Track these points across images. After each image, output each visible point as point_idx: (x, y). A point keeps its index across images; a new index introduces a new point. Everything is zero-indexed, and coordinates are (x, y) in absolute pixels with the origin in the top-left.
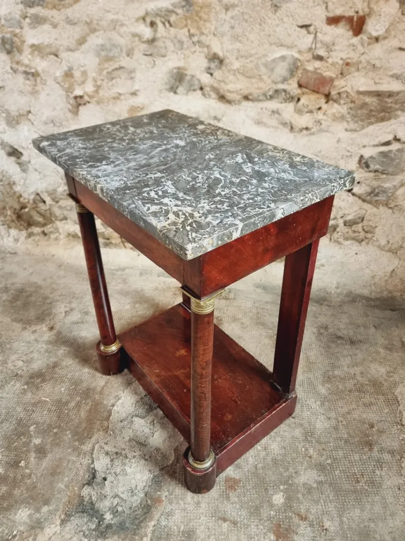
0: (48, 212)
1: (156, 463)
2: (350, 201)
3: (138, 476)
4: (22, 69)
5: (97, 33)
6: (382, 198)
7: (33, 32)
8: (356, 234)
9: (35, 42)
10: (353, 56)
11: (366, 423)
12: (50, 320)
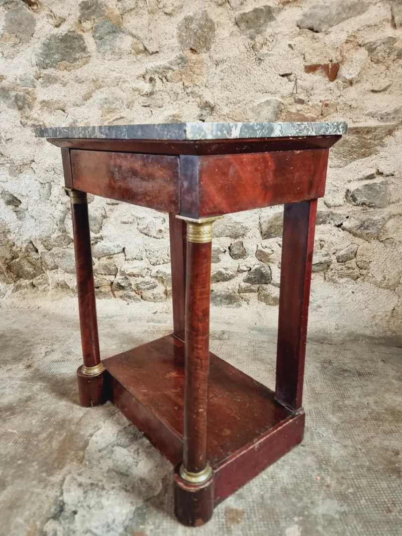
0: (39, 261)
1: (140, 494)
2: (341, 236)
3: (117, 509)
4: (30, 123)
5: (102, 90)
6: (372, 230)
7: (45, 90)
8: (351, 271)
9: (46, 99)
10: (331, 99)
11: (389, 450)
12: (28, 360)
